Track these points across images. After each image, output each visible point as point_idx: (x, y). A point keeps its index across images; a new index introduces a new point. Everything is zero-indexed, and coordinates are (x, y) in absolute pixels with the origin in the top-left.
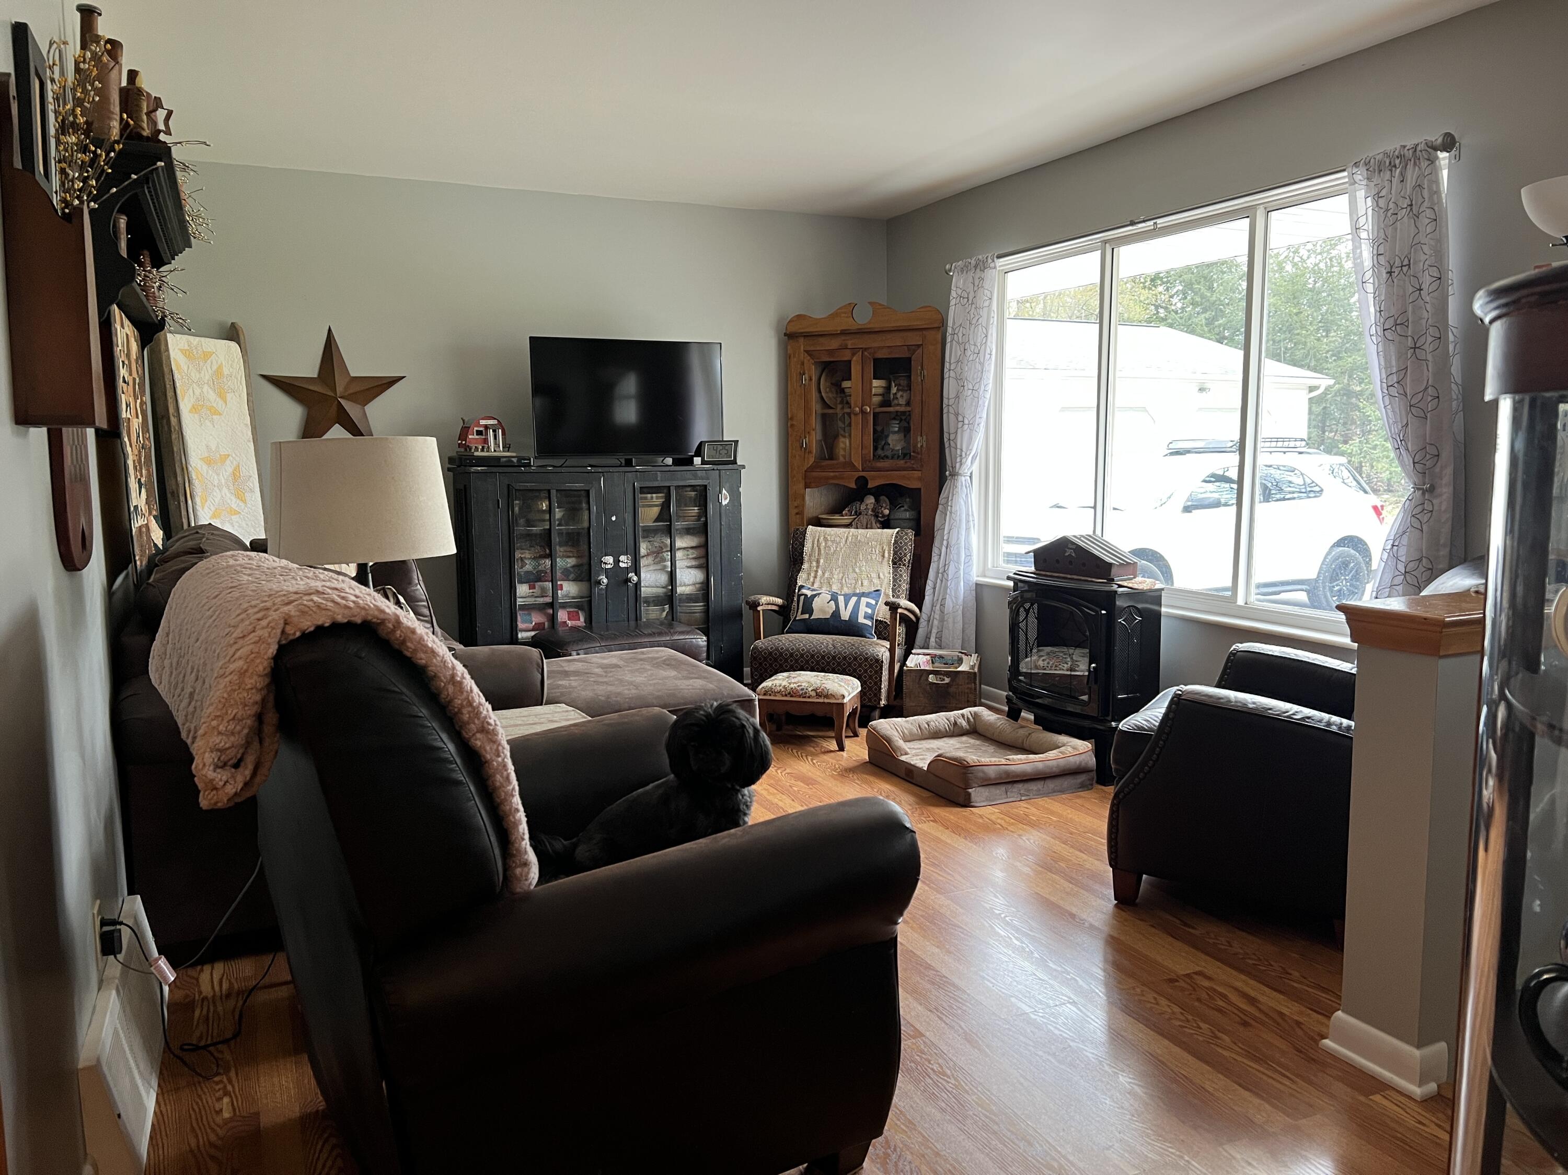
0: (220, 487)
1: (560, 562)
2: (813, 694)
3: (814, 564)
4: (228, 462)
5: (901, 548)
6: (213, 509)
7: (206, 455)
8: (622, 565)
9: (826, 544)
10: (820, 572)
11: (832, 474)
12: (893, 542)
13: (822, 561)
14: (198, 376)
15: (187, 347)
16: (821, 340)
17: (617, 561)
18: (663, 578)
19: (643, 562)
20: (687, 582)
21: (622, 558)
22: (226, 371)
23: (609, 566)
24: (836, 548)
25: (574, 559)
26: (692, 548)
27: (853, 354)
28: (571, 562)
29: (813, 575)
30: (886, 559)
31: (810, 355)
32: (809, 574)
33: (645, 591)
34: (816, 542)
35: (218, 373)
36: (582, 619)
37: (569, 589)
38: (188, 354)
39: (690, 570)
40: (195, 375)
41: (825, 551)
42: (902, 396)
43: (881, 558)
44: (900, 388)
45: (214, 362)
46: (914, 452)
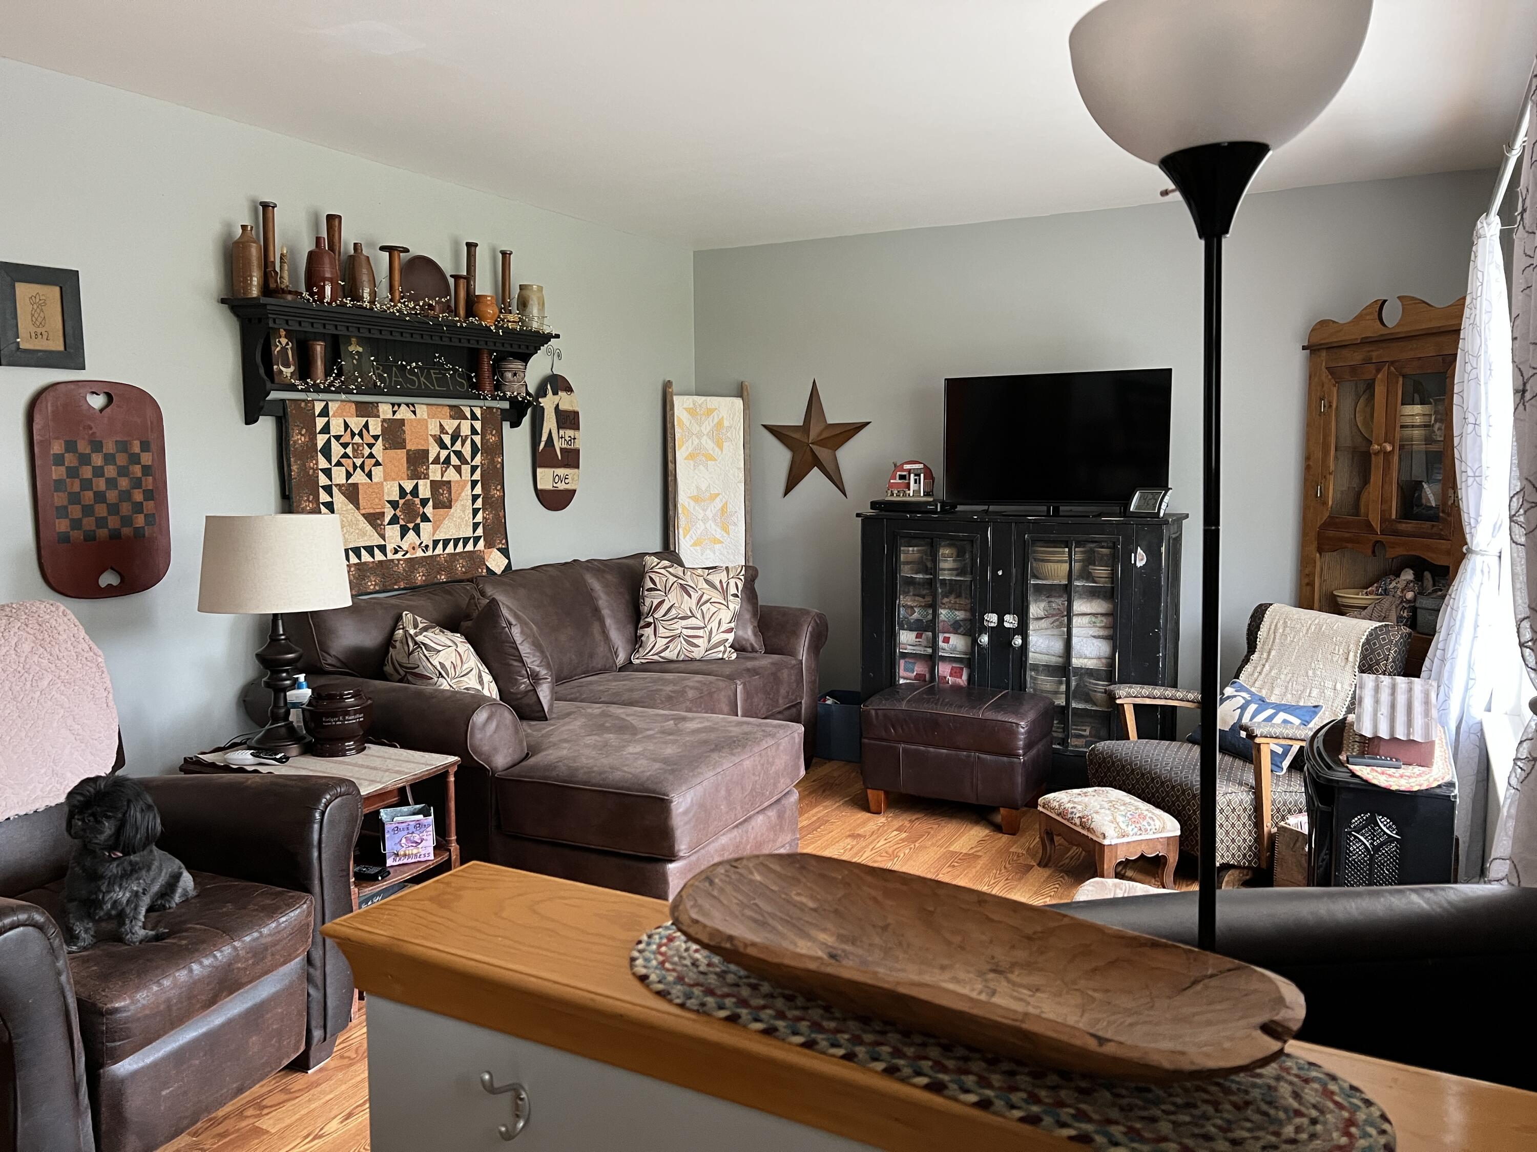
0: (705, 520)
1: (943, 613)
2: (1078, 821)
3: (1265, 655)
4: (718, 499)
5: (1373, 651)
6: (695, 538)
7: (695, 494)
8: (1006, 625)
9: (1284, 630)
10: (1267, 667)
11: (1347, 535)
12: (1362, 641)
13: (1273, 653)
14: (698, 428)
15: (691, 406)
16: (1345, 352)
17: (1001, 620)
18: (1057, 646)
19: (1032, 626)
20: (1088, 654)
21: (1007, 617)
22: (726, 423)
23: (992, 625)
24: (1294, 638)
25: (962, 612)
26: (1102, 615)
27: (1378, 371)
28: (960, 615)
29: (1259, 669)
30: (1350, 664)
31: (1332, 373)
32: (1255, 668)
33: (1033, 657)
34: (1273, 627)
35: (720, 424)
36: (965, 677)
37: (955, 644)
38: (692, 412)
39: (1095, 640)
40: (695, 429)
41: (1280, 639)
42: (1439, 429)
43: (1344, 661)
44: (1439, 417)
45: (716, 417)
46: (1443, 512)
